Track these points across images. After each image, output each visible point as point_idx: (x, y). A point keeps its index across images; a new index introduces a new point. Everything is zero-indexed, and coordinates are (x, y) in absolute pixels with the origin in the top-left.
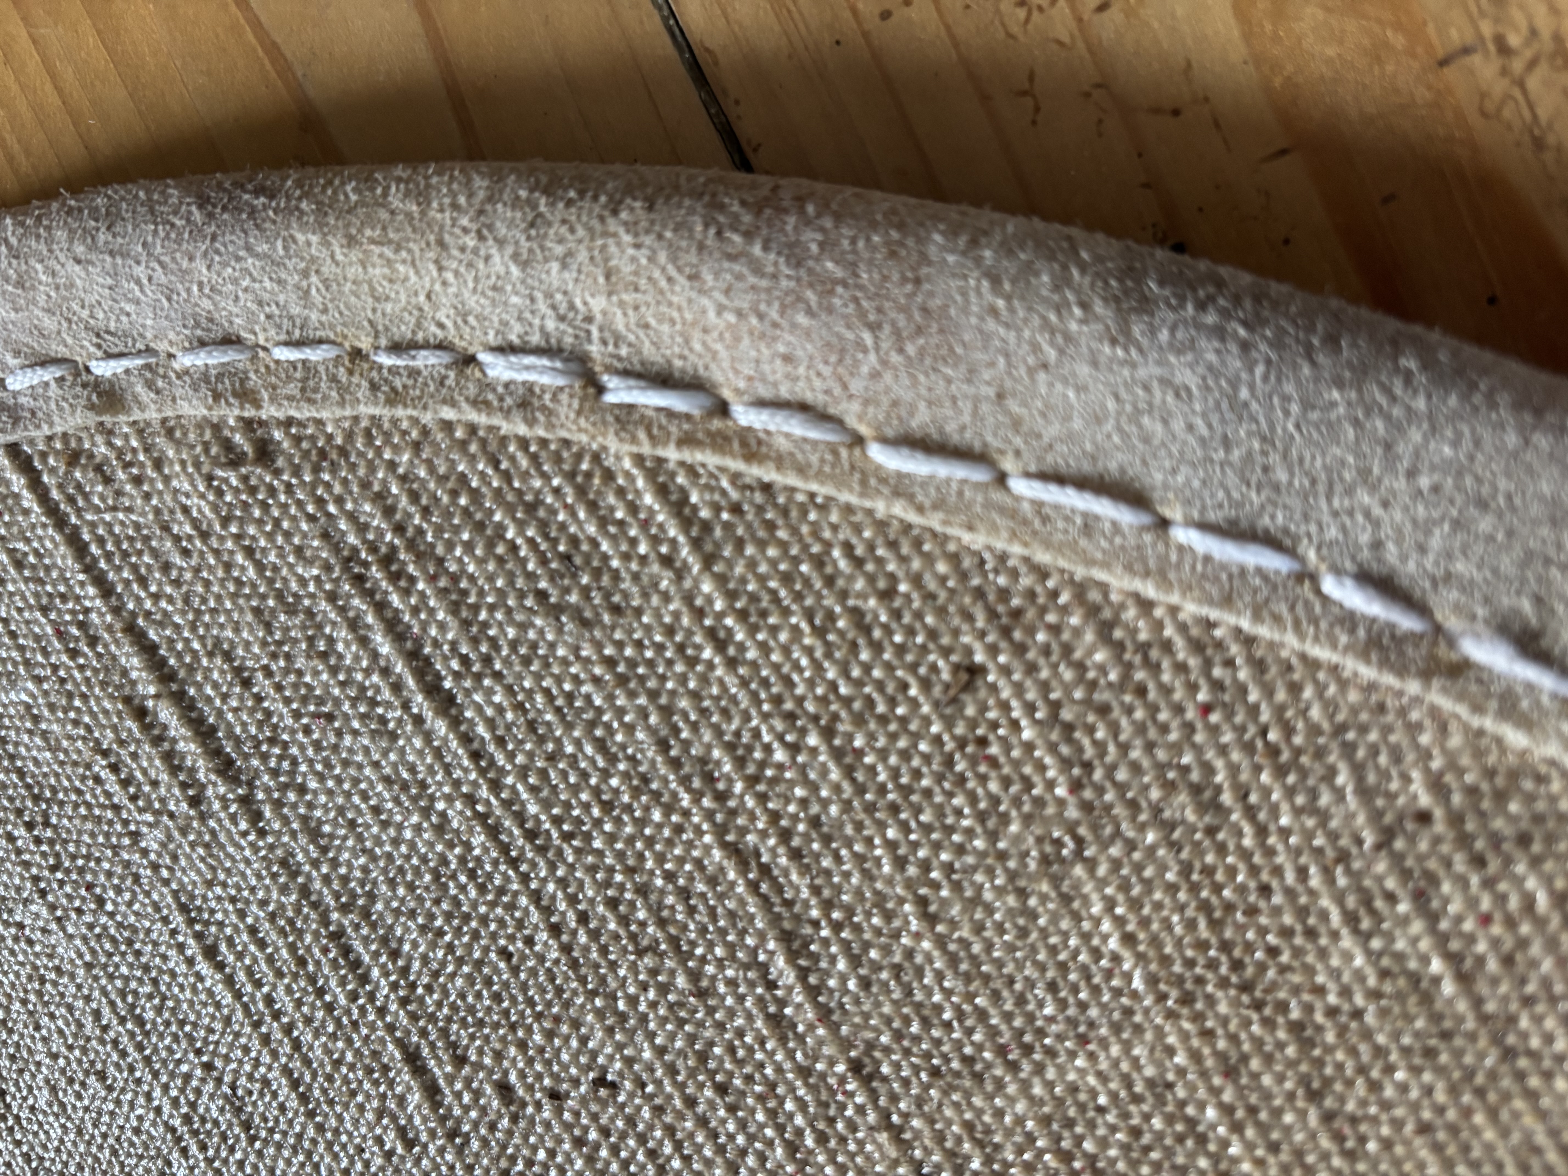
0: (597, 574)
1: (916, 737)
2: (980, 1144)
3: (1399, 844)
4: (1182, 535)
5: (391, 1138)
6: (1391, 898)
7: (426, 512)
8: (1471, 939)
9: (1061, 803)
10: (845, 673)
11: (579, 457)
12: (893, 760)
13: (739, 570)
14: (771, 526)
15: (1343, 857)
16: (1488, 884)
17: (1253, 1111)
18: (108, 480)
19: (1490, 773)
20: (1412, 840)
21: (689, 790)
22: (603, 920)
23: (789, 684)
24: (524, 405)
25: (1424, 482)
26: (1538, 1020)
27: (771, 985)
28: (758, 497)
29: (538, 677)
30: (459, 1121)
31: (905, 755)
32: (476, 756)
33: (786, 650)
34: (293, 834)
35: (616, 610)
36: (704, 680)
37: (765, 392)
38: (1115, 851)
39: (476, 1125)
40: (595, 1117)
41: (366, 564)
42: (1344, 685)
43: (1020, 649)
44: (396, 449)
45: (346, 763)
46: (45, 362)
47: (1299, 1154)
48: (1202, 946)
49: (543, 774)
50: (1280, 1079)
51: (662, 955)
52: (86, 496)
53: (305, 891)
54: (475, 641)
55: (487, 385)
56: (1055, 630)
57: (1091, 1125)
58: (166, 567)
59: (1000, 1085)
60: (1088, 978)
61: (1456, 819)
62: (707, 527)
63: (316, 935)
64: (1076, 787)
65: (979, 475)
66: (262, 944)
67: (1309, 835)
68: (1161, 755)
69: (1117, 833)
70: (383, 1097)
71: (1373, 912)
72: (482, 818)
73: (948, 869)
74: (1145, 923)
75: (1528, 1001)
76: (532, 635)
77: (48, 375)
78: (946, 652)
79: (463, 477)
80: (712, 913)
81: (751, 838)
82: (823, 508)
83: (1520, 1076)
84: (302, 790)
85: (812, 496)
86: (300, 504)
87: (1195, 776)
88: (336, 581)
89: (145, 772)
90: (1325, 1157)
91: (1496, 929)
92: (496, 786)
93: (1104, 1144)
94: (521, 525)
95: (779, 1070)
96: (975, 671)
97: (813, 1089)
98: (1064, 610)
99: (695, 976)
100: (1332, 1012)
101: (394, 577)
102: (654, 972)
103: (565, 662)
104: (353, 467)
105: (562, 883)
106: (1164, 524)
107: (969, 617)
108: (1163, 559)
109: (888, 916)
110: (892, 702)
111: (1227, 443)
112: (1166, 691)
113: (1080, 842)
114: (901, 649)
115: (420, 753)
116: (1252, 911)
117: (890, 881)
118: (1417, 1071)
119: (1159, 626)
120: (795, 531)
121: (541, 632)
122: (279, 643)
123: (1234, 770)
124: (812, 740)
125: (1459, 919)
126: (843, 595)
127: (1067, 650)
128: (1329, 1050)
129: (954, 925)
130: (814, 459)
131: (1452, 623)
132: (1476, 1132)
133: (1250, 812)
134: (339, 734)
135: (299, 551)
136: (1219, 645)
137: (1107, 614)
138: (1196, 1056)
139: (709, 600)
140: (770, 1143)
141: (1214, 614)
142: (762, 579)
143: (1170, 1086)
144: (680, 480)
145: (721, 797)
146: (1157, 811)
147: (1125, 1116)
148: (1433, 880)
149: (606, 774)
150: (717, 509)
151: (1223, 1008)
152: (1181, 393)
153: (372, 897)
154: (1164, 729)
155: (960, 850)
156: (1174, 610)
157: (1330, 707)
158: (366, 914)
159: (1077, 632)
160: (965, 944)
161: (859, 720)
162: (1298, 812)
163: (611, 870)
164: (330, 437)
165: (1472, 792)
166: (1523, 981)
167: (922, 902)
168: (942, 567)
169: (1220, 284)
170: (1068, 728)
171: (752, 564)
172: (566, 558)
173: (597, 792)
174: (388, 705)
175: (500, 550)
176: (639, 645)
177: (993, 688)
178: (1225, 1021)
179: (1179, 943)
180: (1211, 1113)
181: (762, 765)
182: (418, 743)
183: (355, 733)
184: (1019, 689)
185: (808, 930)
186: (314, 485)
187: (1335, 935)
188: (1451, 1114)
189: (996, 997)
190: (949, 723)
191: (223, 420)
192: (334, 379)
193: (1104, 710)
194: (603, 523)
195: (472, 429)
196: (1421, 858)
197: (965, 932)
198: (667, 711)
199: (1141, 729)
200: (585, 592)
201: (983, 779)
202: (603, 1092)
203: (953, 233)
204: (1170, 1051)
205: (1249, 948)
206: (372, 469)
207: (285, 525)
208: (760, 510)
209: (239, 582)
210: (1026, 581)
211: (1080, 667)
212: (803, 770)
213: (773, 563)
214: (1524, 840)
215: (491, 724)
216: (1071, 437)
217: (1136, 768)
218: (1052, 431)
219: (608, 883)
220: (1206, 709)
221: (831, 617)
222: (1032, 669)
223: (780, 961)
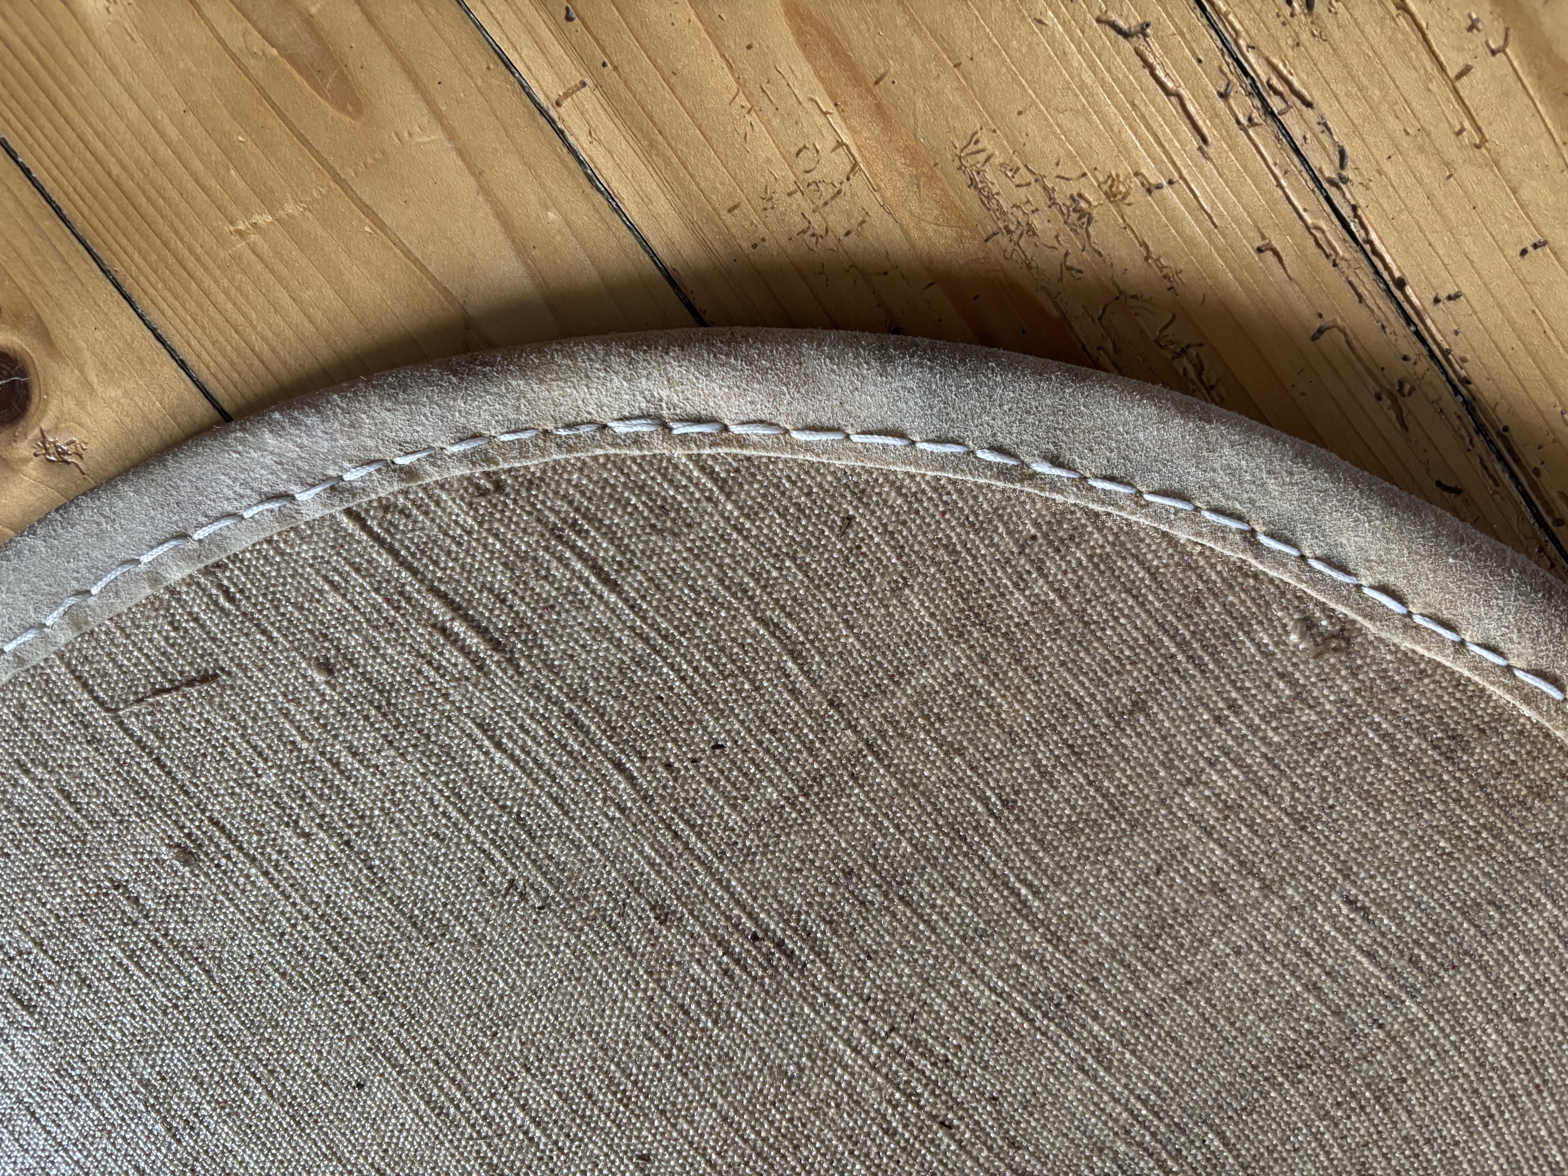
0: (677, 511)
1: (831, 551)
2: (890, 723)
3: (1027, 551)
4: (920, 446)
5: (612, 811)
6: (1029, 573)
7: (590, 499)
8: (1062, 581)
9: (894, 565)
10: (797, 532)
11: (661, 461)
12: (823, 564)
13: (743, 496)
14: (753, 475)
15: (1008, 561)
16: (1063, 558)
17: (996, 675)
18: (408, 516)
19: (1054, 515)
20: (1032, 548)
21: (736, 598)
22: (706, 668)
23: (773, 542)
24: (635, 442)
25: (1006, 408)
26: (1093, 607)
27: (788, 676)
28: (746, 464)
29: (657, 564)
30: (647, 790)
31: (828, 561)
32: (632, 607)
33: (769, 527)
34: (539, 670)
35: (689, 526)
36: (735, 548)
37: (743, 418)
38: (920, 580)
39: (656, 789)
40: (715, 765)
41: (562, 530)
42: (993, 492)
43: (867, 505)
44: (570, 473)
45: (564, 628)
46: (370, 462)
47: (1018, 688)
48: (962, 611)
49: (667, 608)
50: (1004, 658)
51: (736, 676)
52: (396, 527)
53: (549, 698)
54: (623, 554)
55: (616, 436)
56: (879, 494)
57: (934, 700)
58: (449, 553)
59: (893, 693)
60: (920, 636)
61: (1046, 536)
62: (725, 481)
63: (559, 717)
64: (899, 557)
65: (839, 437)
66: (527, 732)
67: (993, 555)
68: (930, 536)
69: (919, 572)
70: (605, 791)
71: (1023, 580)
72: (640, 635)
73: (855, 604)
74: (937, 607)
75: (1089, 601)
76: (651, 545)
77: (371, 469)
78: (837, 513)
79: (606, 480)
80: (756, 651)
81: (768, 613)
82: (775, 463)
83: (1093, 632)
84: (541, 647)
85: (769, 458)
86: (522, 507)
87: (944, 542)
88: (548, 540)
89: (448, 660)
90: (1028, 686)
91: (1070, 576)
92: (644, 619)
93: (941, 707)
94: (638, 497)
95: (798, 715)
96: (850, 518)
97: (814, 719)
98: (881, 486)
99: (752, 682)
100: (1017, 625)
101: (578, 533)
102: (733, 685)
103: (669, 554)
104: (548, 485)
105: (683, 656)
106: (913, 443)
107: (844, 497)
108: (916, 456)
109: (833, 631)
110: (819, 539)
111: (931, 407)
112: (927, 509)
113: (905, 579)
114: (818, 516)
115: (604, 613)
116: (978, 591)
117: (831, 616)
118: (1054, 640)
119: (919, 484)
120: (764, 475)
121: (655, 543)
122: (520, 577)
123: (959, 535)
124: (788, 564)
125: (1056, 575)
126: (790, 498)
127: (885, 501)
128: (1020, 641)
129: (861, 627)
130: (769, 442)
131: (1027, 460)
132: (1082, 659)
133: (969, 551)
134: (559, 614)
135: (524, 530)
136: (943, 487)
137: (898, 484)
138: (969, 658)
139: (731, 512)
140: (800, 751)
141: (939, 474)
142: (753, 499)
143: (962, 674)
144: (710, 462)
145: (751, 598)
146: (932, 559)
147: (947, 692)
148: (1042, 561)
149: (696, 601)
150: (728, 472)
151: (975, 635)
152: (910, 391)
153: (586, 690)
154: (929, 525)
155: (858, 595)
156: (923, 476)
157: (990, 502)
158: (584, 700)
159: (888, 494)
160: (867, 635)
161: (806, 550)
162: (987, 546)
163: (706, 644)
164: (533, 474)
165: (1049, 523)
166: (1085, 594)
167: (846, 621)
168: (829, 478)
169: (917, 346)
170: (892, 533)
171: (748, 493)
172: (662, 507)
173: (693, 610)
174: (583, 593)
175: (629, 510)
176: (703, 539)
177: (859, 524)
178: (977, 640)
179: (953, 612)
180: (981, 681)
181: (767, 580)
182: (602, 608)
183: (568, 611)
184: (869, 522)
185: (800, 647)
186: (528, 498)
187: (1012, 593)
188: (1072, 655)
189: (884, 654)
190: (844, 543)
191: (472, 474)
192: (536, 445)
193: (904, 523)
194: (677, 488)
195: (607, 457)
196: (1036, 554)
197: (866, 630)
198: (720, 566)
199: (920, 527)
200: (673, 520)
201: (862, 563)
202: (718, 752)
203: (810, 342)
204: (959, 659)
205: (980, 607)
206: (558, 483)
207: (515, 519)
208: (747, 469)
209: (492, 552)
210: (864, 477)
211: (892, 507)
212: (785, 577)
213: (757, 491)
214: (1072, 538)
215: (637, 591)
216: (872, 416)
217: (921, 544)
218: (864, 414)
219: (705, 651)
220: (943, 514)
221: (786, 509)
222: (873, 512)
223: (790, 664)
